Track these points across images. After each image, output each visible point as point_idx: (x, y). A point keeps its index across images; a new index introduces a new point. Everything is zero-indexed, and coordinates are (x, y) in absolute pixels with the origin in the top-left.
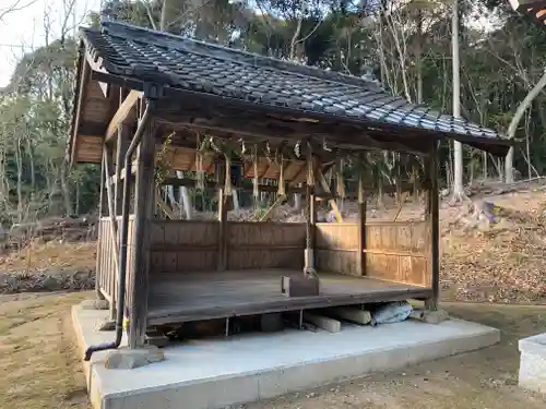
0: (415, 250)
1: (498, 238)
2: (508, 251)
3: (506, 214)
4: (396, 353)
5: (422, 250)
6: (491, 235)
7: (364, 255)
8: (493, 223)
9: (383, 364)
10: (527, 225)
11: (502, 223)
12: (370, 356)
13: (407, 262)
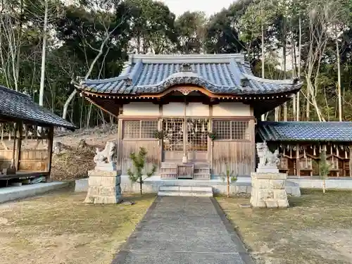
0: (42, 159)
1: (63, 157)
2: (66, 162)
3: (65, 147)
4: (43, 188)
5: (45, 159)
6: (59, 156)
7: (19, 163)
8: (60, 150)
9: (40, 191)
10: (73, 152)
11: (64, 151)
12: (37, 189)
13: (39, 164)
